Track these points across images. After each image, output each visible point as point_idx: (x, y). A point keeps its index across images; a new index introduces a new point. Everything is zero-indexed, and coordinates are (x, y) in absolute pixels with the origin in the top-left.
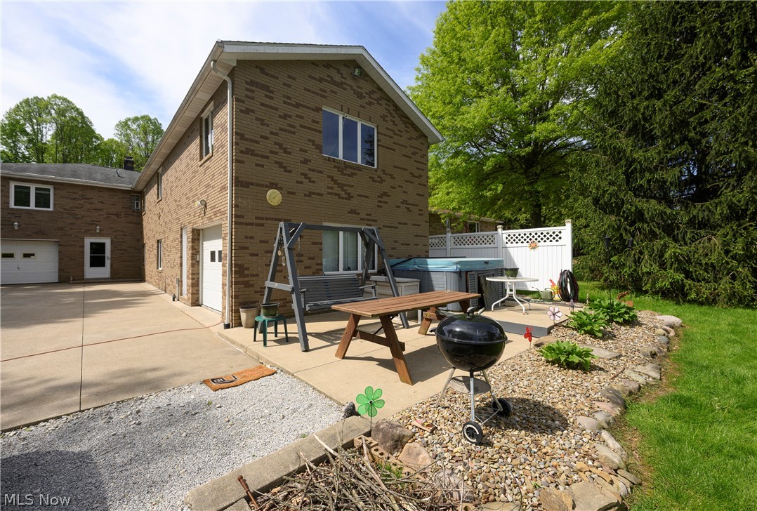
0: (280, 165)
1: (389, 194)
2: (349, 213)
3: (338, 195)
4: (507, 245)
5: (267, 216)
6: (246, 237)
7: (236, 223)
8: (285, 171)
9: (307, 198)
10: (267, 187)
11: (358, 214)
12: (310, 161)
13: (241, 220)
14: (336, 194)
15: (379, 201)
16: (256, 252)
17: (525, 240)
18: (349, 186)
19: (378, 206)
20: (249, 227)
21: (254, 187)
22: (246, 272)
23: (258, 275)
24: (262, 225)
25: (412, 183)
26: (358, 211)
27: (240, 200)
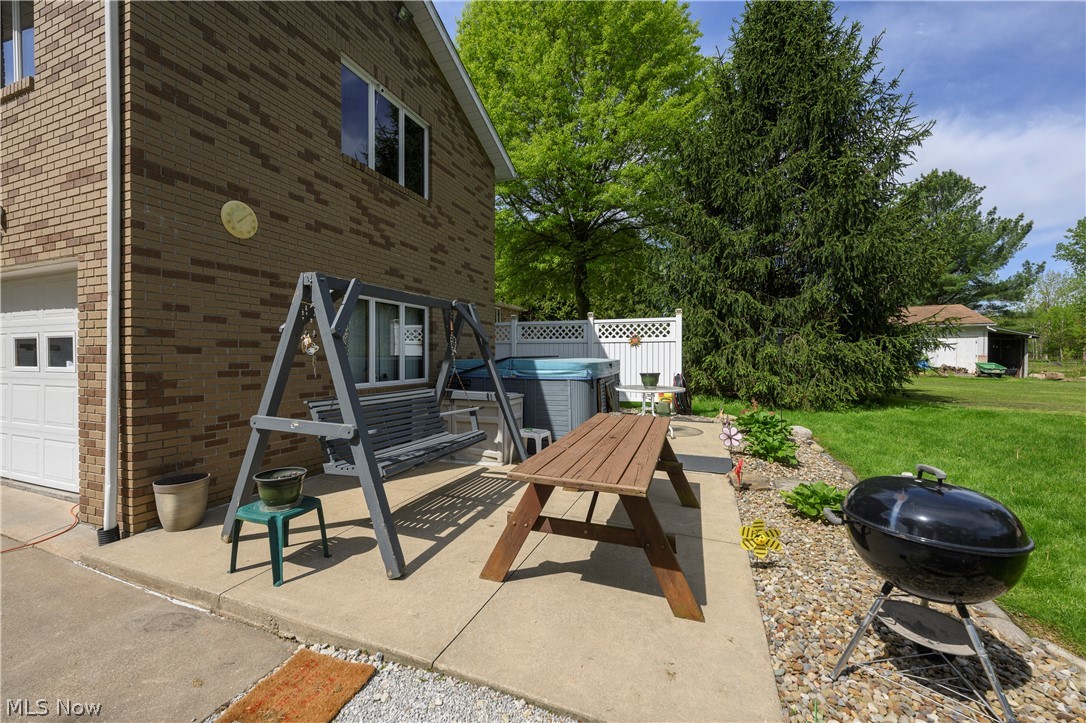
0: (255, 150)
1: (446, 248)
2: (387, 273)
3: (370, 237)
4: (602, 340)
5: (223, 260)
6: (167, 307)
7: (135, 268)
8: (266, 165)
9: (311, 233)
10: (220, 191)
11: (402, 277)
12: (318, 158)
13: (152, 262)
14: (366, 235)
15: (433, 259)
16: (195, 344)
17: (624, 333)
18: (388, 223)
19: (432, 267)
20: (175, 282)
21: (186, 185)
22: (168, 392)
23: (199, 399)
24: (211, 280)
25: (476, 236)
26: (402, 272)
27: (147, 211)
